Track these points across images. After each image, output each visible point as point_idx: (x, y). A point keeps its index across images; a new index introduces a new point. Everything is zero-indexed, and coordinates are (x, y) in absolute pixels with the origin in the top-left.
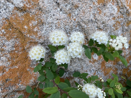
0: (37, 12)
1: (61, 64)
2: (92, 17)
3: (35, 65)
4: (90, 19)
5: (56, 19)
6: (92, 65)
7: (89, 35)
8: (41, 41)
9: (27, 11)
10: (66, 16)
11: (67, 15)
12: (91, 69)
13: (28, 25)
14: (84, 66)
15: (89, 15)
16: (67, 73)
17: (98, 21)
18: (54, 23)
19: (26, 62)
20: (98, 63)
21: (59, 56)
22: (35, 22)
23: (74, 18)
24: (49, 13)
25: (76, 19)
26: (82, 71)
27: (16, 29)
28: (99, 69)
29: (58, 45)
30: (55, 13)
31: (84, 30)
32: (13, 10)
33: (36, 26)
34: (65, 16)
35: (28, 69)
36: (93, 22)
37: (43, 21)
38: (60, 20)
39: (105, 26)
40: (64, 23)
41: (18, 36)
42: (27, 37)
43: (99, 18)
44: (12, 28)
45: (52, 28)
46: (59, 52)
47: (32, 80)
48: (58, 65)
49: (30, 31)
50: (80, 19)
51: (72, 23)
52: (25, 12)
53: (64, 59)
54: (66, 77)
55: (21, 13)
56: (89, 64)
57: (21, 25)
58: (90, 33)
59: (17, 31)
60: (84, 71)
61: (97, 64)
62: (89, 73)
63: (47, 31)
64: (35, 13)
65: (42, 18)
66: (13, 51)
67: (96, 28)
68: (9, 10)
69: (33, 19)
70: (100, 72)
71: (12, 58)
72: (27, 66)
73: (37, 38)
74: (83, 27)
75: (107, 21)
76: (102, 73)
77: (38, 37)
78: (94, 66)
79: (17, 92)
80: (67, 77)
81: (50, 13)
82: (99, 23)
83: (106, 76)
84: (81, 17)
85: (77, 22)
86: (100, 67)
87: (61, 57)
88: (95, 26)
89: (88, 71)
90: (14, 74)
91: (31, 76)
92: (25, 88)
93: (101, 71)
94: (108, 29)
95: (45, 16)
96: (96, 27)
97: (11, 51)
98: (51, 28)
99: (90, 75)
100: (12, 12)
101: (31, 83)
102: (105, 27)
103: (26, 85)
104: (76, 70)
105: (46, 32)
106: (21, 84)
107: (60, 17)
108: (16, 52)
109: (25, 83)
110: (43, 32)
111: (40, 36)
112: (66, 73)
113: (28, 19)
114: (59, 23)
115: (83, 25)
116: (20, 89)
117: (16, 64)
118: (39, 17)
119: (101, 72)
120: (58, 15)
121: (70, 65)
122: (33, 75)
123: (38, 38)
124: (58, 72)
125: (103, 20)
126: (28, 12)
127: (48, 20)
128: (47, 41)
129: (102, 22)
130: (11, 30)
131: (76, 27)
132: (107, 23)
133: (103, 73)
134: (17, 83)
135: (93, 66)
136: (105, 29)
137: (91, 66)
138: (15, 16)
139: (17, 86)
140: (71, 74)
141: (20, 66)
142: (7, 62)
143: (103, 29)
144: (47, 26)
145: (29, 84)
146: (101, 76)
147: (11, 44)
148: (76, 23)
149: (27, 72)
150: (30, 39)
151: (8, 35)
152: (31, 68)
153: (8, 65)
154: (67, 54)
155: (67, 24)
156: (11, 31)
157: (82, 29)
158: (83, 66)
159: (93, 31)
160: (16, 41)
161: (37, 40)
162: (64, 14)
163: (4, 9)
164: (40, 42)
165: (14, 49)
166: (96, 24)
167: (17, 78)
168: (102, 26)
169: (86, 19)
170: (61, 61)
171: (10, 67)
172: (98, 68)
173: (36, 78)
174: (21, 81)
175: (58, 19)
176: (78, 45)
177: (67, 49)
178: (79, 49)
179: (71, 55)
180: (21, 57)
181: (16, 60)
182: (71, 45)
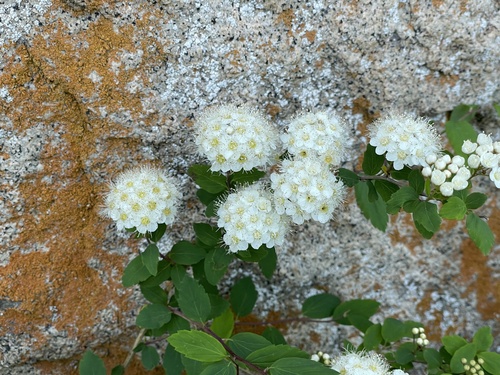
0: (141, 14)
1: (245, 248)
2: (396, 19)
3: (122, 241)
4: (386, 30)
5: (222, 39)
6: (409, 254)
7: (384, 104)
8: (157, 133)
9: (103, 12)
10: (270, 22)
11: (276, 17)
12: (403, 278)
13: (103, 67)
14: (365, 259)
15: (378, 15)
16: (277, 289)
17: (430, 36)
18: (215, 55)
19: (83, 226)
20: (441, 244)
21: (238, 217)
22: (132, 55)
23: (309, 27)
24: (192, 14)
25: (315, 32)
26: (353, 283)
27: (52, 82)
28: (447, 280)
29: (236, 169)
30: (219, 14)
31: (356, 83)
32: (49, 10)
33: (135, 71)
34: (265, 24)
35: (92, 261)
36: (404, 43)
37: (166, 50)
38: (243, 39)
39: (471, 60)
40: (260, 52)
41: (60, 113)
42: (98, 119)
43: (435, 25)
44: (39, 79)
45: (204, 75)
46: (237, 199)
47: (108, 313)
48: (235, 251)
49: (109, 94)
50: (335, 34)
51: (298, 50)
52: (93, 16)
53: (260, 226)
54: (268, 310)
55: (78, 22)
56: (387, 251)
57: (76, 68)
58: (389, 97)
59: (58, 90)
60: (364, 286)
61: (435, 252)
62: (391, 296)
63: (183, 91)
64: (134, 18)
65: (161, 36)
66: (33, 177)
67: (419, 71)
68: (34, 10)
69: (124, 42)
70: (454, 296)
71: (26, 207)
72: (88, 245)
73: (139, 120)
74: (352, 70)
75: (478, 36)
76: (468, 304)
77: (142, 119)
78: (421, 262)
79: (37, 368)
80: (276, 309)
81: (197, 15)
82: (435, 49)
83: (491, 323)
84: (341, 22)
85: (322, 46)
86: (457, 271)
87: (246, 217)
88: (416, 63)
89: (387, 285)
90: (30, 277)
91: (103, 292)
92: (74, 348)
93: (463, 289)
94: (484, 76)
95: (175, 27)
96: (419, 67)
97: (27, 178)
98: (199, 79)
99: (395, 307)
100: (42, 19)
101: (101, 328)
102: (468, 63)
103: (80, 332)
104: (319, 277)
105: (176, 94)
106: (57, 328)
107: (239, 28)
108: (47, 179)
109: (77, 326)
110: (165, 96)
111: (150, 114)
112: (271, 290)
113: (105, 45)
114: (235, 53)
115: (349, 61)
116: (52, 351)
117: (43, 233)
118: (150, 34)
119: (464, 295)
120: (234, 22)
121: (292, 250)
122: (112, 288)
123: (142, 122)
124: (228, 282)
125: (454, 32)
126: (107, 16)
127: (188, 44)
128: (180, 135)
129: (448, 41)
130: (32, 86)
131: (319, 66)
132: (477, 46)
133: (474, 303)
134: (39, 321)
135: (415, 259)
136: (468, 73)
137: (403, 259)
138: (55, 31)
139: (38, 336)
140: (295, 297)
141: (56, 244)
142: (7, 225)
143: (457, 73)
144: (184, 70)
145: (94, 330)
146: (461, 319)
147: (28, 146)
148: (319, 49)
149: (86, 271)
150: (110, 128)
151: (19, 110)
152: (104, 257)
153: (11, 237)
154: (270, 209)
155: (275, 56)
156: (32, 93)
157: (350, 79)
158: (358, 259)
159: (407, 85)
160: (51, 133)
161: (138, 130)
162: (261, 14)
163: (14, 5)
164: (150, 139)
165: (40, 167)
166: (417, 51)
167: (42, 298)
168: (451, 61)
169: (367, 30)
170: (246, 237)
171: (16, 247)
172: (441, 276)
173: (126, 303)
174: (58, 312)
175: (232, 39)
176: (318, 169)
177: (273, 187)
178: (321, 188)
179: (289, 212)
180: (65, 205)
181: (43, 216)
182: (290, 171)
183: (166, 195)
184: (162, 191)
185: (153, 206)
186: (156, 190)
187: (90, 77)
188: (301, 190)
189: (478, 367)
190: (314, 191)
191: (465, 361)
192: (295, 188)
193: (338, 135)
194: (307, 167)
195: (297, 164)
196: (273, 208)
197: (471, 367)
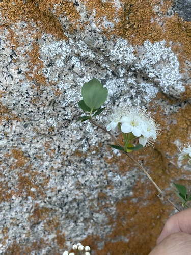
32: (154, 99)
42: (175, 168)
52: (183, 104)
55: (172, 107)
59: (151, 149)
66: (126, 199)
68: (143, 100)
71: (118, 216)
97: (122, 200)
100: (148, 105)
108: (134, 200)
113: (188, 122)
117: (126, 231)
138: (155, 113)
141: (134, 237)
142: (106, 227)
147: (126, 182)
150: (182, 174)
151: (124, 161)
153: (107, 233)
160: (141, 174)
163: (130, 96)
171: (109, 239)
180: (143, 216)
181: (128, 221)
187: (175, 143)
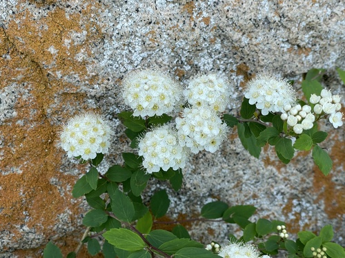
0: (85, 5)
1: (158, 170)
2: (267, 9)
3: (74, 166)
4: (260, 17)
5: (143, 23)
6: (277, 173)
7: (258, 68)
8: (98, 89)
9: (58, 4)
10: (177, 11)
11: (182, 7)
12: (273, 190)
13: (58, 43)
14: (246, 177)
15: (254, 6)
16: (184, 199)
17: (291, 21)
18: (139, 35)
19: (46, 155)
20: (299, 166)
21: (152, 149)
22: (79, 35)
23: (205, 14)
24: (122, 5)
25: (209, 18)
26: (238, 194)
27: (22, 54)
28: (303, 191)
29: (151, 115)
30: (141, 5)
31: (239, 54)
32: (20, 3)
33: (82, 45)
34: (174, 12)
35: (53, 180)
36: (273, 26)
37: (103, 31)
38: (158, 23)
39: (320, 37)
40: (170, 32)
41: (29, 76)
42: (55, 80)
43: (294, 12)
44: (13, 52)
45: (130, 49)
47: (64, 216)
49: (63, 62)
50: (224, 19)
51: (197, 30)
52: (51, 7)
53: (168, 155)
54: (178, 213)
55: (40, 11)
56: (261, 171)
57: (39, 44)
58: (262, 63)
59: (27, 59)
60: (246, 196)
61: (295, 171)
62: (265, 203)
63: (116, 60)
64: (80, 8)
65: (100, 21)
66: (10, 121)
67: (283, 45)
68: (9, 3)
69: (73, 25)
70: (308, 202)
71: (5, 142)
72: (50, 169)
73: (85, 80)
74: (236, 45)
75: (325, 20)
76: (318, 208)
77: (87, 80)
78: (285, 179)
79: (15, 255)
80: (184, 212)
81: (125, 6)
82: (294, 30)
83: (335, 220)
84: (228, 11)
85: (215, 27)
86: (311, 185)
87: (158, 149)
88: (281, 39)
89: (261, 195)
90: (9, 191)
91: (61, 201)
92: (41, 240)
93: (315, 197)
94: (329, 48)
95: (110, 15)
96: (283, 42)
97: (6, 121)
98: (127, 51)
99: (267, 210)
100: (15, 9)
101: (60, 226)
102: (318, 40)
103: (45, 229)
104: (213, 190)
105: (111, 62)
106: (29, 226)
107: (156, 15)
108: (20, 122)
109: (43, 225)
110: (103, 64)
111: (93, 76)
112: (180, 199)
113: (60, 27)
114: (152, 33)
115: (234, 39)
116: (25, 243)
117: (18, 160)
118: (92, 20)
119: (315, 202)
120: (151, 11)
121: (194, 171)
122: (67, 199)
123: (87, 82)
124: (150, 194)
125: (307, 17)
126: (61, 7)
127: (119, 26)
128: (114, 91)
129: (304, 24)
130: (8, 57)
131: (212, 42)
132: (324, 27)
133: (322, 207)
134: (16, 221)
135: (281, 177)
136: (318, 46)
137: (273, 176)
138: (24, 18)
139: (15, 232)
140: (197, 204)
141: (27, 168)
143: (310, 46)
144: (116, 45)
145: (55, 228)
146: (313, 218)
147: (6, 99)
148: (212, 30)
149: (49, 187)
150: (64, 86)
152: (61, 177)
154: (175, 143)
155: (182, 35)
156: (8, 61)
157: (234, 51)
158: (241, 177)
159: (275, 55)
160: (22, 90)
161: (84, 88)
162: (171, 5)
164: (93, 94)
165: (15, 114)
166: (282, 31)
167: (18, 205)
168: (305, 38)
169: (246, 17)
170: (158, 163)
172: (299, 188)
173: (77, 209)
174: (29, 216)
175: (150, 23)
176: (209, 115)
177: (177, 127)
178: (211, 128)
179: (188, 145)
180: (33, 140)
181: (18, 148)
182: (189, 116)
183: (102, 133)
184: (99, 130)
185: (93, 140)
186: (95, 130)
187: (49, 50)
188: (197, 129)
189: (323, 253)
190: (206, 130)
191: (313, 249)
192: (192, 128)
193: (223, 91)
194: (201, 113)
195: (194, 111)
196: (178, 142)
197: (318, 253)
